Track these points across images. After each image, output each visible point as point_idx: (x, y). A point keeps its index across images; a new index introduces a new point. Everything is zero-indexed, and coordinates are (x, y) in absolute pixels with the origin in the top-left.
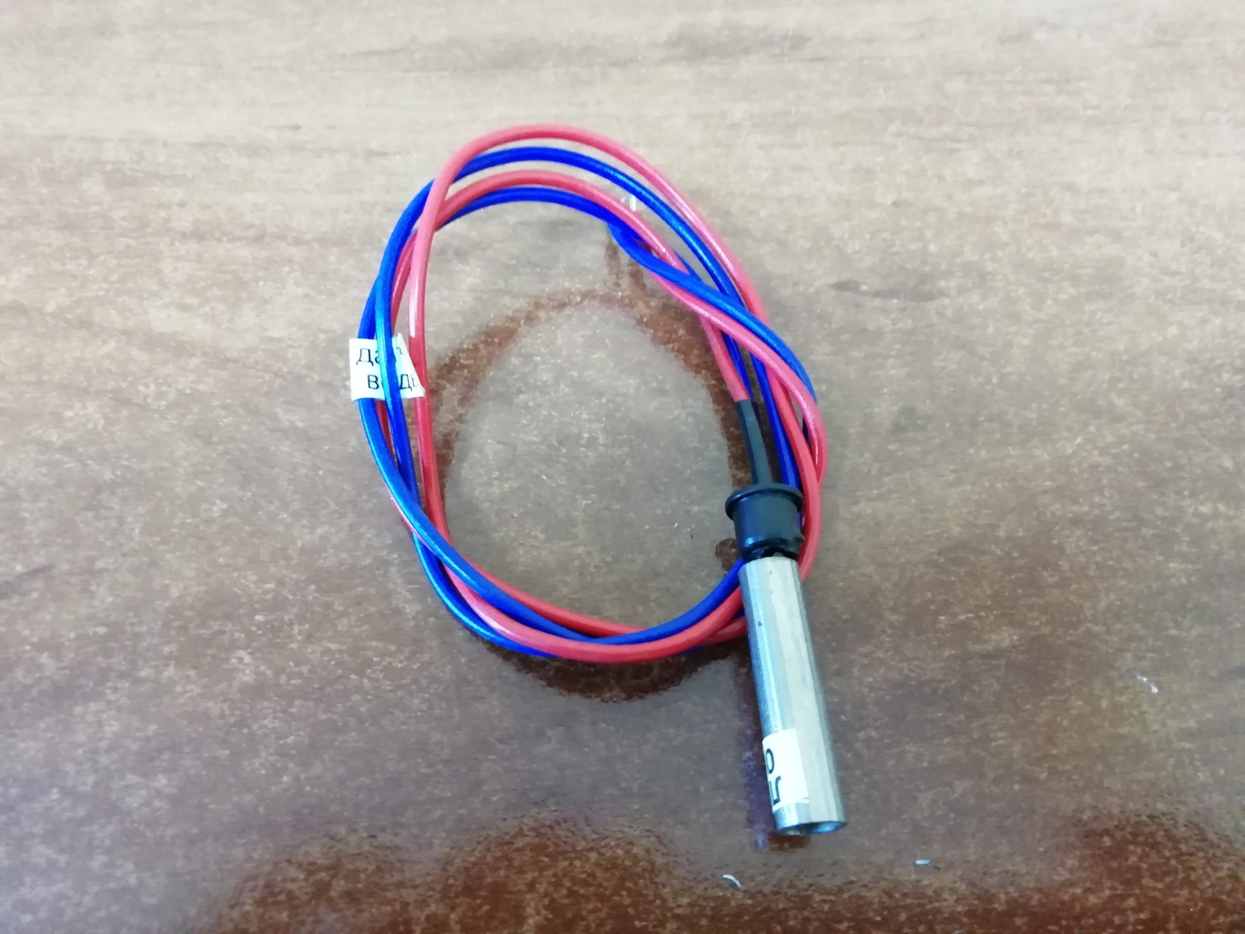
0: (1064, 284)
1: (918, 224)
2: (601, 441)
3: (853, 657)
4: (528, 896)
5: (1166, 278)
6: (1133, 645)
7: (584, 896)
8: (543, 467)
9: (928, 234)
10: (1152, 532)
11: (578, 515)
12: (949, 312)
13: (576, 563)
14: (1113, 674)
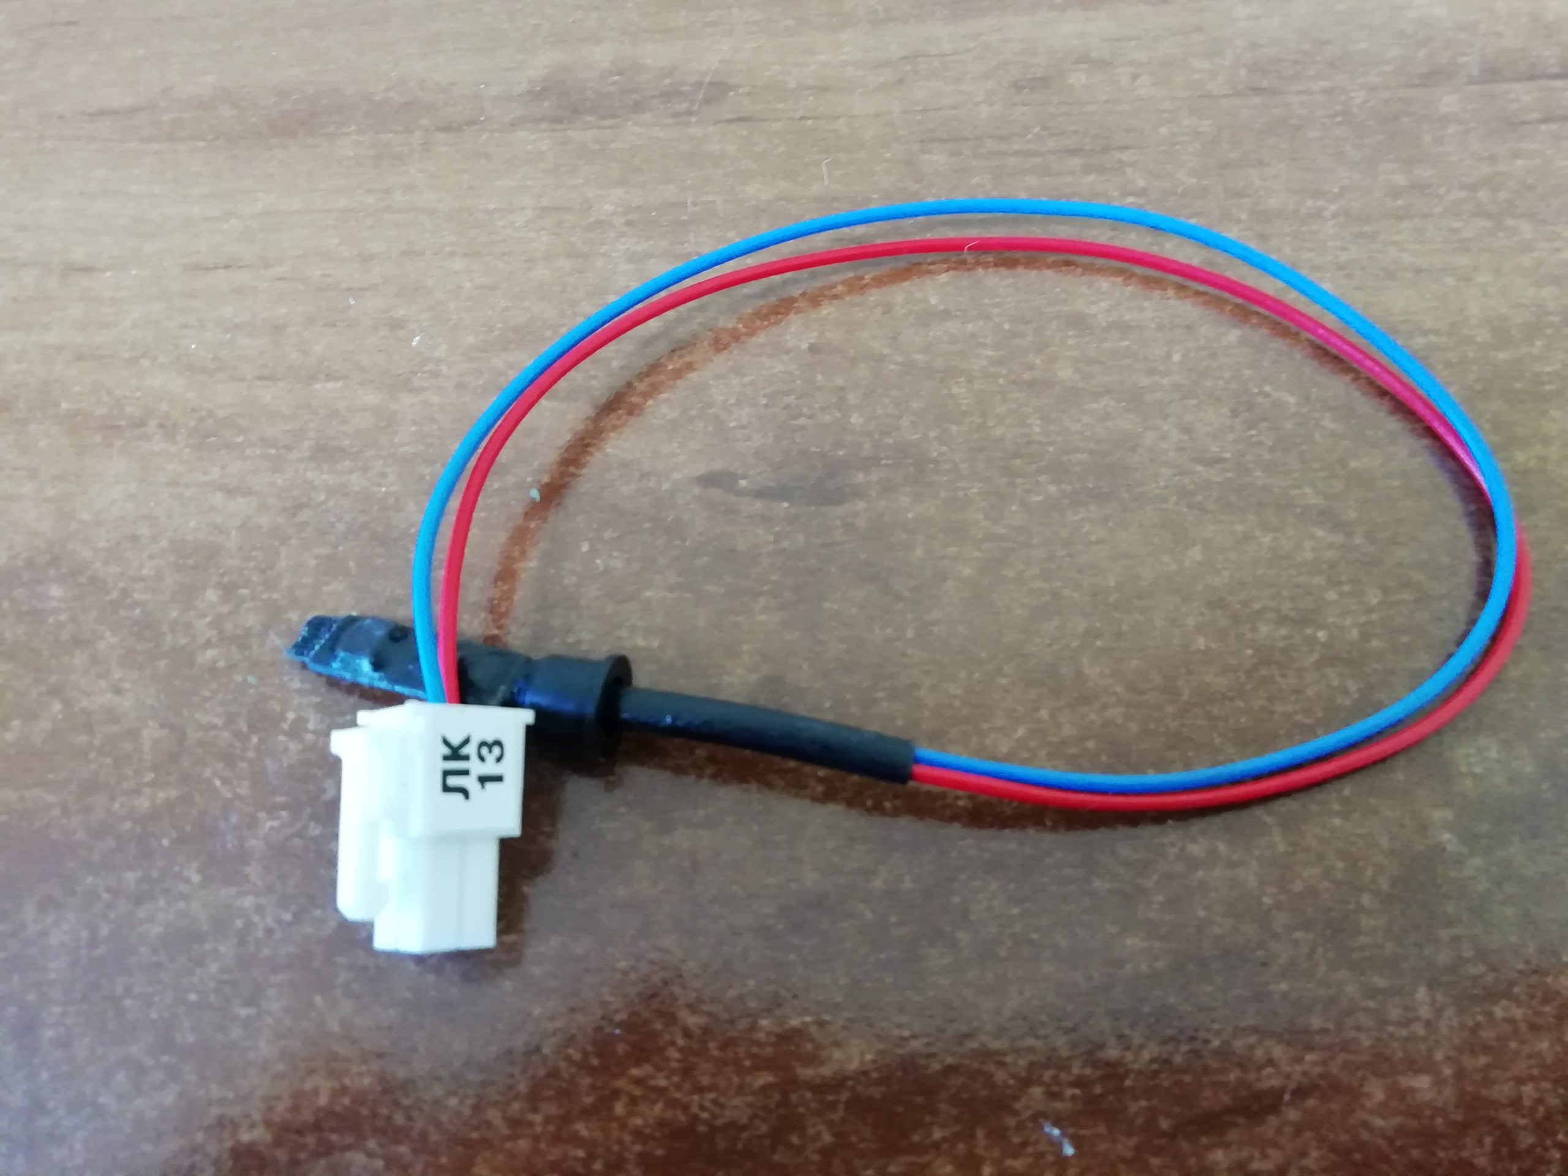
12: (861, 523)
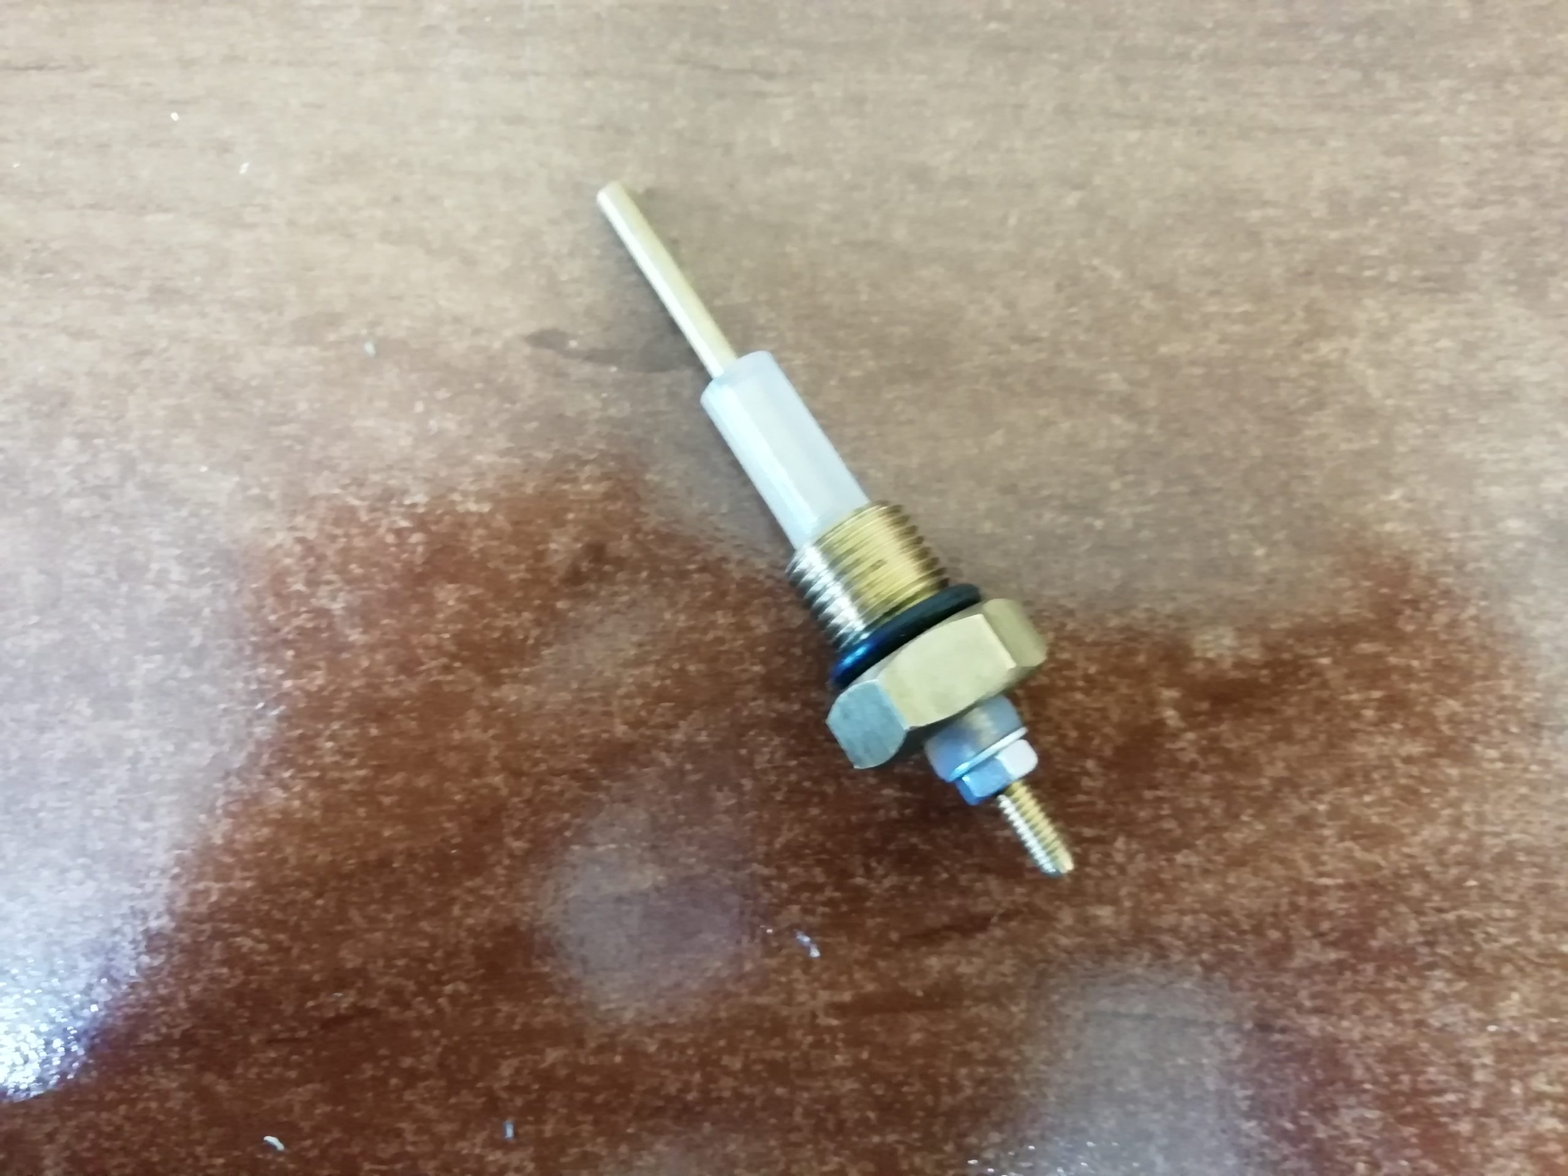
2: (174, 577)
3: (456, 892)
8: (96, 612)
11: (135, 683)
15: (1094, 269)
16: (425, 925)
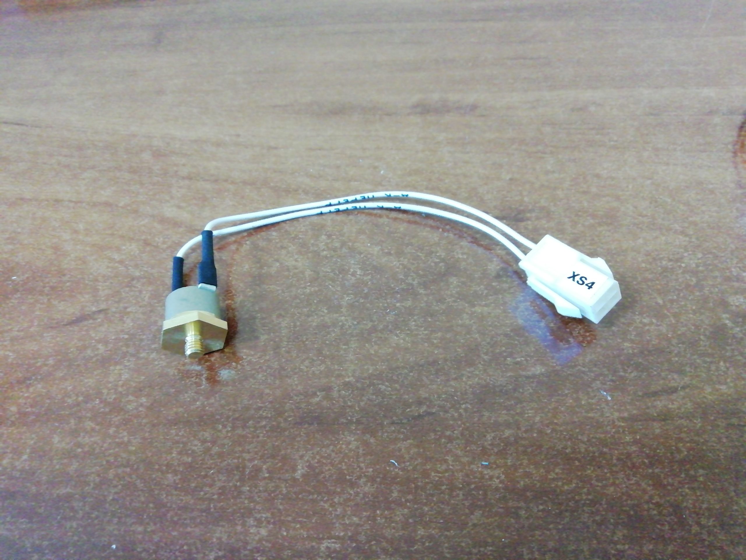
0: (588, 218)
1: (520, 188)
2: (358, 273)
3: (464, 372)
4: (299, 461)
5: (640, 218)
6: (601, 378)
7: (325, 464)
8: (331, 282)
9: (525, 193)
10: (617, 329)
11: (344, 303)
13: (340, 324)
14: (590, 390)
15: (661, 199)
16: (452, 383)
